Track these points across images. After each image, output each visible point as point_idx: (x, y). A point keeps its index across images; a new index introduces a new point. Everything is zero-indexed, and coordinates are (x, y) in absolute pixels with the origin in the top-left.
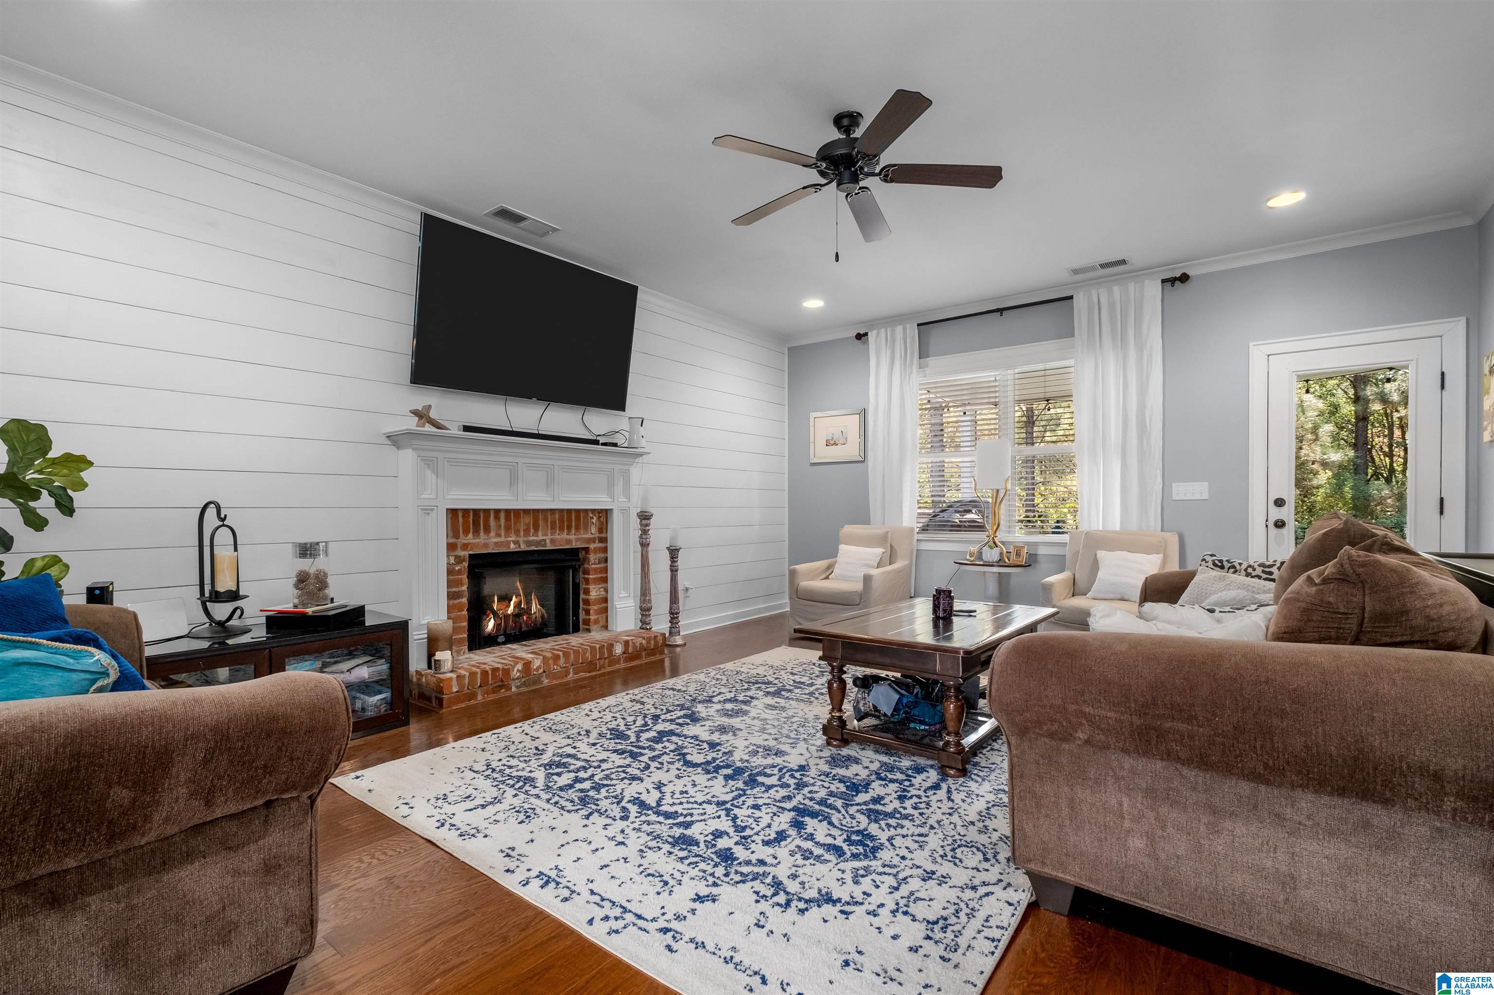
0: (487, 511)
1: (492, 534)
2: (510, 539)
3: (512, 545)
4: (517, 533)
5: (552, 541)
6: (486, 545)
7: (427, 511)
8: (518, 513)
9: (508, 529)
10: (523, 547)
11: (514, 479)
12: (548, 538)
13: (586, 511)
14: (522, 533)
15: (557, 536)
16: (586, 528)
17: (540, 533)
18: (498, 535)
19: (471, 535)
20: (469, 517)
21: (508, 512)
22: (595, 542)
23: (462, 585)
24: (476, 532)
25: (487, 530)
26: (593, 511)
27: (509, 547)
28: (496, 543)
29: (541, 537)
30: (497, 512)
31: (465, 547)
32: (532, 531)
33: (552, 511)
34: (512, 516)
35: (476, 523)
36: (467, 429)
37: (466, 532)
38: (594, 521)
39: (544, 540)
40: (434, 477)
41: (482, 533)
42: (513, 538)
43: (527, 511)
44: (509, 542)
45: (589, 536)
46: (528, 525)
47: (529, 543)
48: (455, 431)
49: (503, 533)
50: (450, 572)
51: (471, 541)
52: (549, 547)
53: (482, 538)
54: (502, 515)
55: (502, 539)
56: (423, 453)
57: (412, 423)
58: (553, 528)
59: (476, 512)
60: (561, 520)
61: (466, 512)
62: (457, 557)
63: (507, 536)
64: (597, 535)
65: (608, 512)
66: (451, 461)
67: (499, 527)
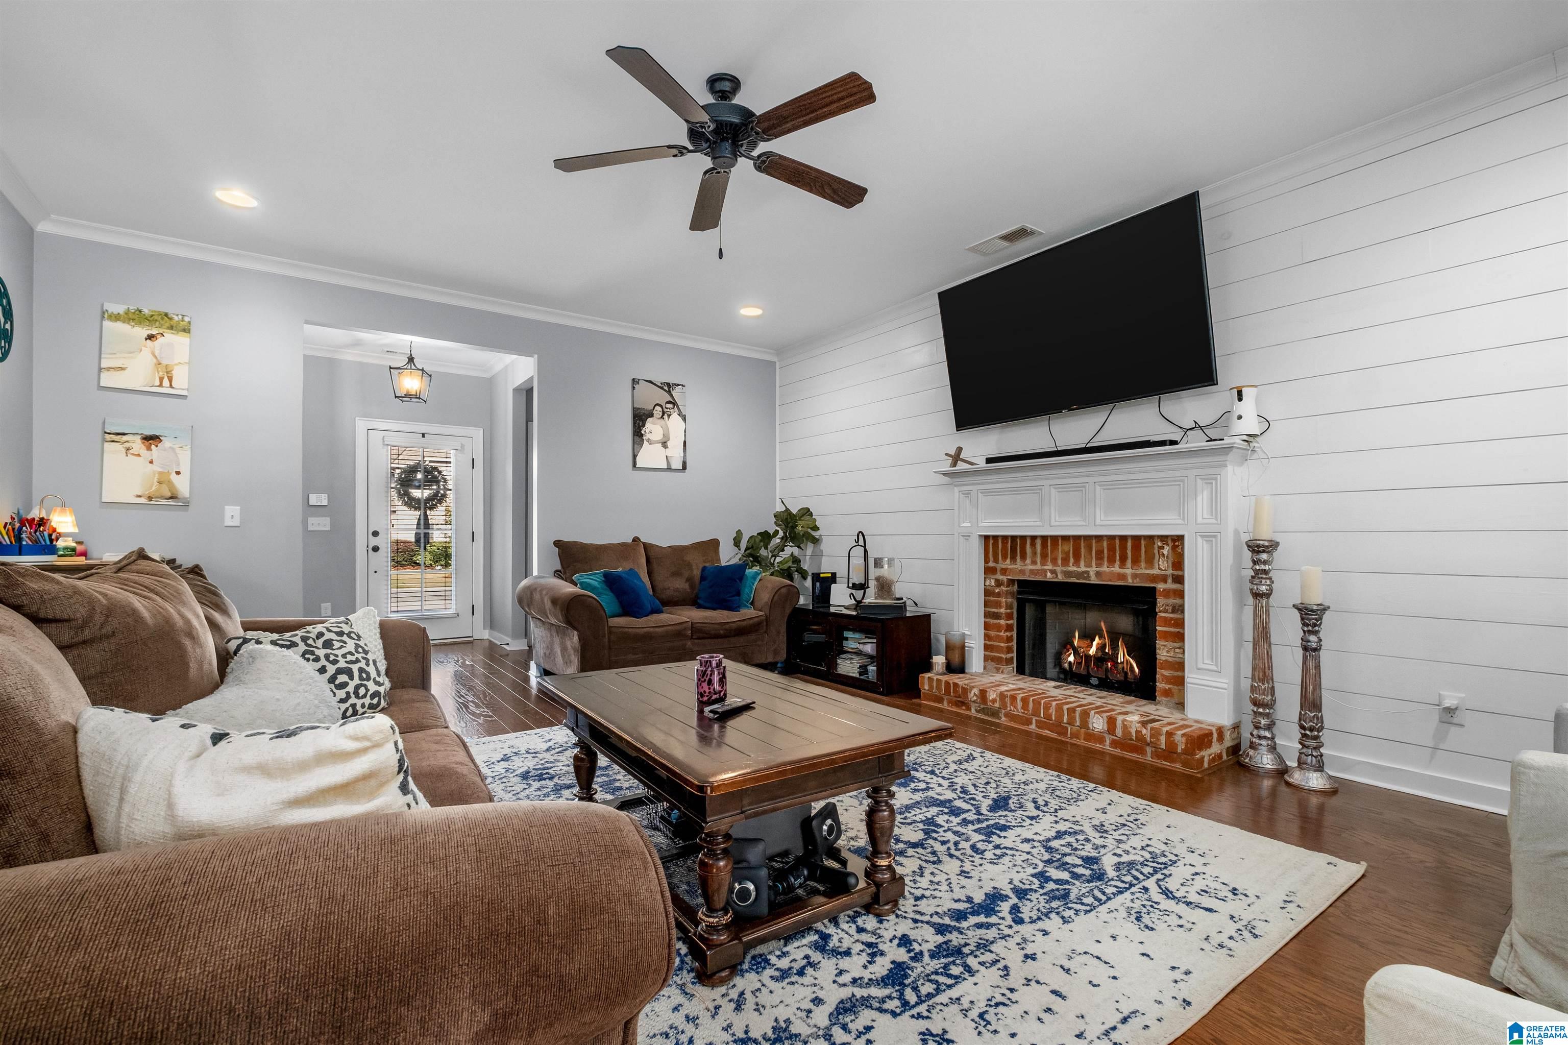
0: (1023, 538)
1: (1028, 561)
2: (1046, 567)
3: (1049, 574)
4: (1054, 561)
5: (1098, 574)
6: (1022, 572)
7: (967, 537)
8: (1055, 539)
9: (1044, 556)
10: (1060, 578)
11: (1041, 503)
12: (1092, 570)
13: (1151, 538)
14: (1060, 562)
15: (1105, 568)
16: (1150, 562)
17: (1082, 563)
18: (1033, 562)
19: (1008, 561)
20: (1007, 543)
21: (1044, 538)
22: (1165, 582)
23: (1001, 607)
24: (1014, 558)
25: (1024, 556)
26: (1163, 538)
27: (1046, 576)
28: (1031, 571)
29: (1082, 568)
30: (1034, 538)
31: (1004, 571)
32: (1072, 560)
33: (1099, 538)
34: (1050, 542)
35: (1013, 550)
36: (989, 461)
37: (1005, 558)
38: (1165, 552)
39: (1087, 572)
41: (1019, 560)
42: (1051, 567)
43: (1065, 538)
44: (1045, 571)
45: (1155, 571)
46: (1067, 554)
47: (1068, 574)
49: (1038, 560)
50: (988, 592)
51: (1009, 567)
52: (1094, 580)
53: (1019, 565)
54: (1038, 543)
55: (1039, 567)
56: (961, 488)
58: (1099, 557)
59: (1013, 539)
60: (1112, 549)
61: (1005, 538)
62: (997, 581)
63: (1043, 564)
64: (1170, 572)
65: (1181, 538)
66: (985, 492)
67: (1035, 553)
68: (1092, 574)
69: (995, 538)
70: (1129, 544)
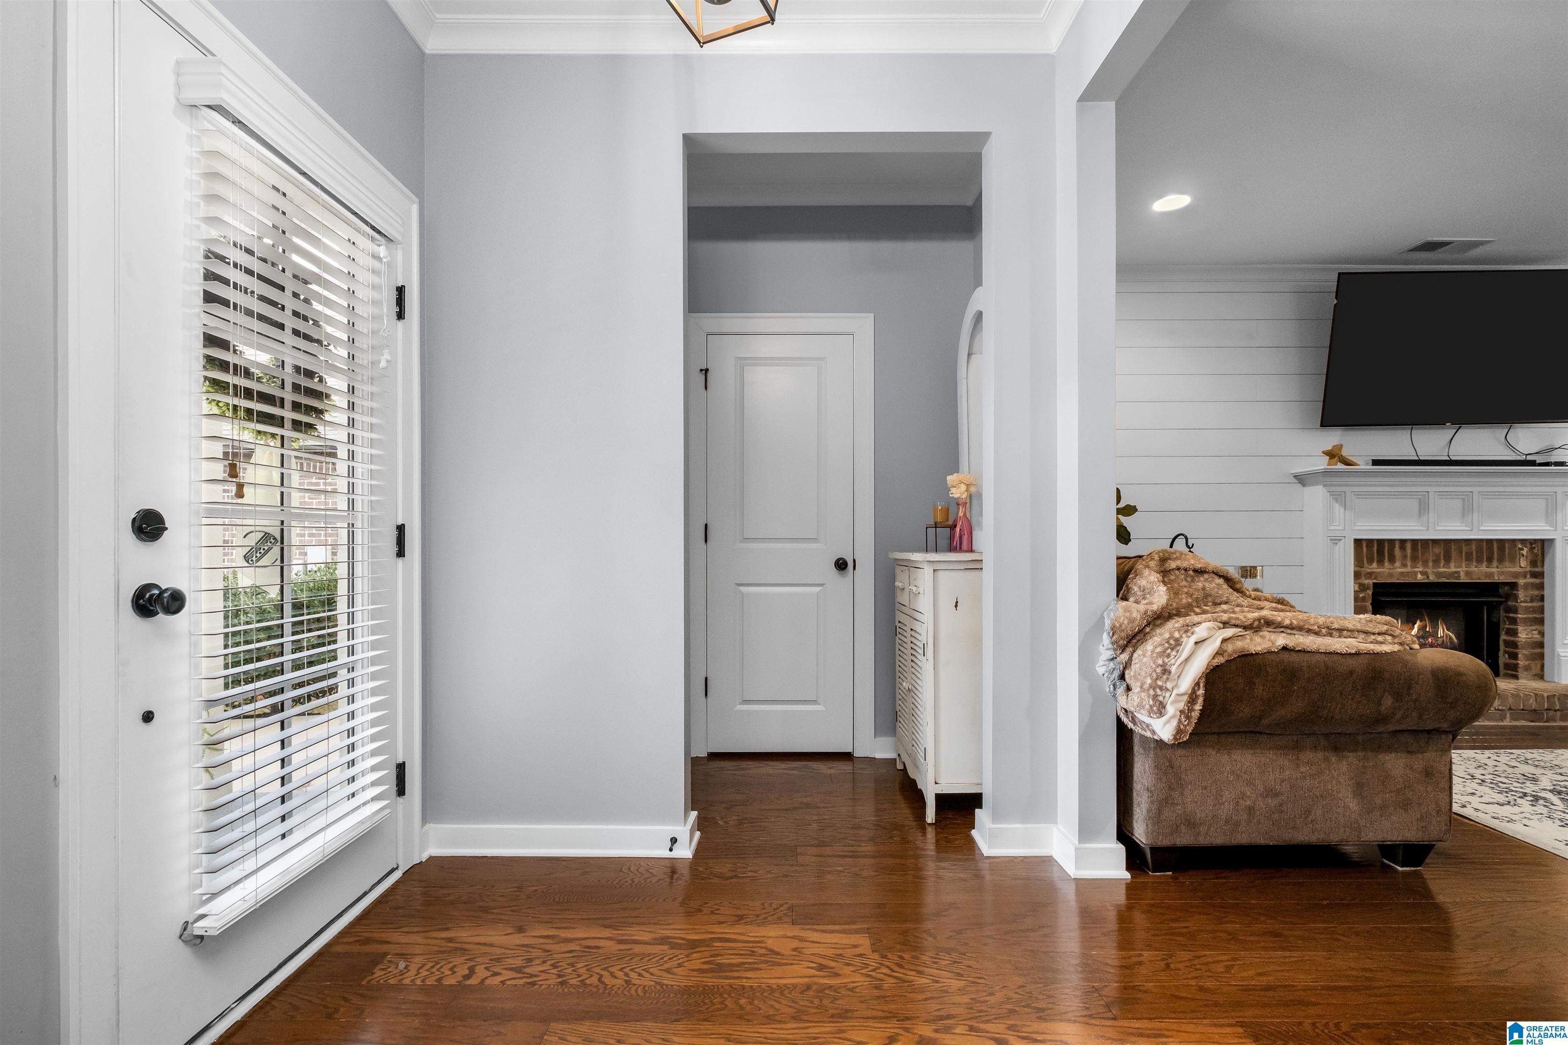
0: (1391, 542)
1: (1398, 564)
2: (1416, 570)
3: (1419, 576)
4: (1425, 563)
5: (1468, 573)
6: (1391, 575)
7: (1335, 541)
8: (1426, 543)
9: (1415, 559)
10: (1432, 578)
11: (1423, 508)
12: (1462, 570)
13: (1513, 541)
14: (1431, 564)
15: (1473, 569)
16: (1513, 561)
17: (1452, 564)
18: (1405, 565)
19: (1375, 565)
20: (1373, 546)
21: (1415, 542)
22: (1526, 577)
24: (1381, 562)
25: (1392, 560)
26: (1526, 542)
27: (1416, 577)
28: (1402, 573)
29: (1453, 569)
30: (1403, 542)
31: (1369, 575)
32: (1443, 562)
33: (1468, 541)
34: (1420, 546)
35: (1380, 553)
36: (1376, 462)
37: (1371, 561)
38: (1525, 552)
39: (1458, 573)
40: (1342, 510)
41: (1386, 564)
42: (1421, 569)
43: (1435, 542)
44: (1416, 573)
45: (1517, 569)
46: (1438, 556)
47: (1439, 575)
48: (1364, 465)
49: (1409, 563)
51: (1375, 570)
52: (1463, 579)
53: (1387, 567)
54: (1409, 546)
55: (1409, 569)
56: (1333, 489)
57: (1322, 463)
58: (1469, 559)
59: (1380, 542)
60: (1479, 551)
61: (1370, 542)
62: (1362, 585)
63: (1414, 566)
64: (1529, 569)
65: (1545, 542)
66: (1358, 495)
67: (1405, 557)
68: (1462, 574)
69: (1367, 542)
70: (1495, 546)
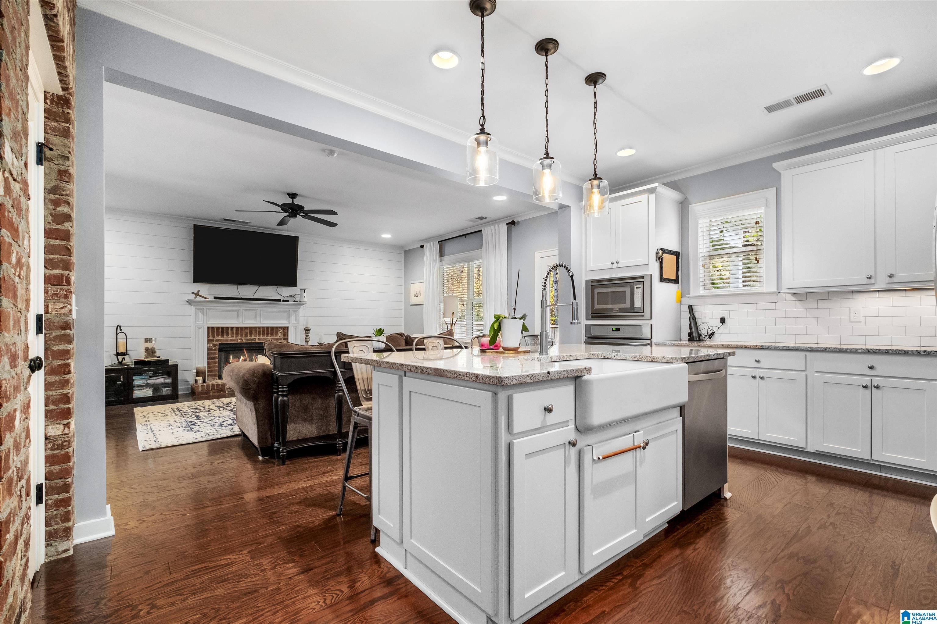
0: (227, 328)
1: (230, 336)
3: (239, 340)
4: (242, 336)
5: (259, 339)
6: (227, 340)
7: (199, 328)
8: (242, 328)
9: (237, 334)
10: (244, 341)
11: (239, 316)
12: (257, 338)
13: (277, 327)
14: (244, 336)
15: (261, 337)
16: (276, 334)
17: (253, 336)
18: (233, 336)
19: (220, 336)
20: (219, 330)
21: (237, 328)
22: (281, 340)
23: (216, 354)
24: (222, 335)
25: (227, 334)
26: (280, 327)
28: (231, 340)
29: (253, 337)
30: (232, 328)
31: (217, 341)
32: (249, 335)
33: (259, 328)
34: (239, 330)
35: (222, 332)
36: (215, 298)
37: (218, 335)
38: (281, 331)
39: (255, 339)
40: (202, 315)
41: (225, 336)
42: (240, 338)
43: (246, 328)
44: (238, 339)
45: (278, 337)
46: (247, 333)
47: (248, 340)
48: (211, 298)
49: (235, 336)
50: (209, 349)
53: (225, 337)
55: (235, 338)
56: (198, 307)
57: (192, 297)
58: (259, 334)
59: (222, 328)
60: (264, 331)
61: (218, 328)
62: (213, 344)
63: (237, 336)
64: (282, 337)
65: (288, 328)
66: (210, 310)
67: (233, 333)
68: (257, 340)
69: (213, 328)
70: (270, 329)
